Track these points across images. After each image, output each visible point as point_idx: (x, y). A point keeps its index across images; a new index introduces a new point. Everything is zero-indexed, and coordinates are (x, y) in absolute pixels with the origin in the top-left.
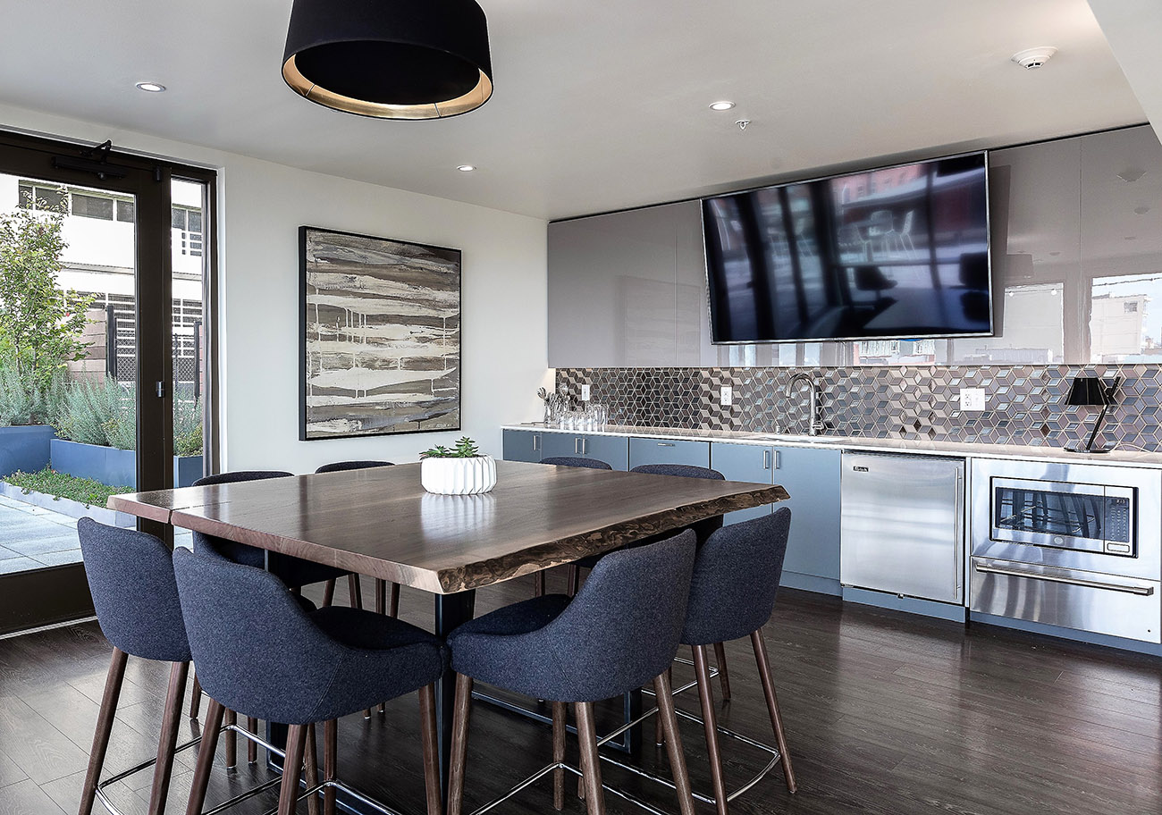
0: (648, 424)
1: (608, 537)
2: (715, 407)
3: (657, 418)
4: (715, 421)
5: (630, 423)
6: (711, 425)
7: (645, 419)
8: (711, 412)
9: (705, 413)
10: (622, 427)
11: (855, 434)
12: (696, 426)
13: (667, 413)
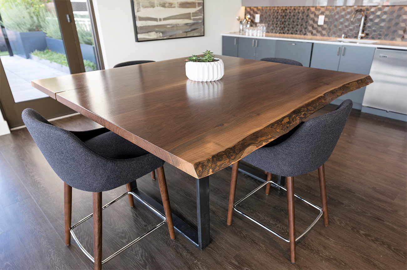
0: (284, 33)
1: (293, 120)
2: (315, 26)
3: (288, 30)
4: (314, 32)
5: (276, 33)
6: (312, 33)
7: (283, 30)
8: (313, 27)
9: (310, 28)
10: (273, 34)
11: (379, 38)
12: (305, 34)
13: (293, 28)
